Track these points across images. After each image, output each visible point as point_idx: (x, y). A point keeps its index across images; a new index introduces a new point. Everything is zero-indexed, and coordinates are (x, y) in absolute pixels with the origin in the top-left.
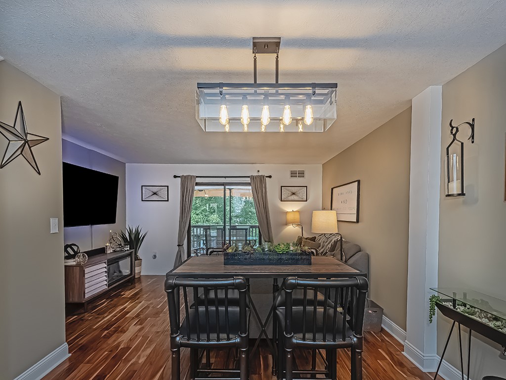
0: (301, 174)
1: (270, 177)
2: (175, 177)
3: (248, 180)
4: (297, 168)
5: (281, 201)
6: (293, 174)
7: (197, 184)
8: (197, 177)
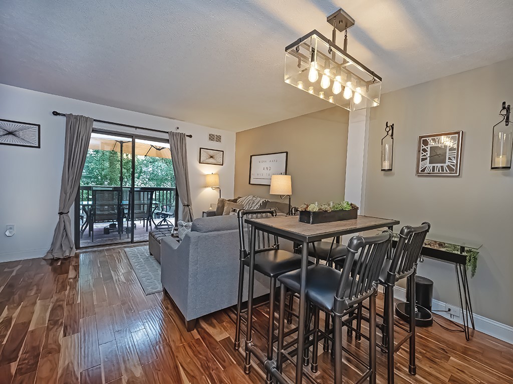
0: (218, 139)
1: (190, 136)
2: (55, 113)
3: (166, 136)
4: (216, 132)
5: (200, 163)
6: (212, 137)
7: (95, 131)
8: (95, 120)
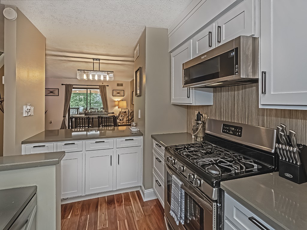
0: (122, 85)
1: (108, 86)
2: (62, 84)
3: (98, 87)
4: (120, 82)
5: (113, 96)
6: (118, 85)
7: (74, 88)
8: (73, 85)
